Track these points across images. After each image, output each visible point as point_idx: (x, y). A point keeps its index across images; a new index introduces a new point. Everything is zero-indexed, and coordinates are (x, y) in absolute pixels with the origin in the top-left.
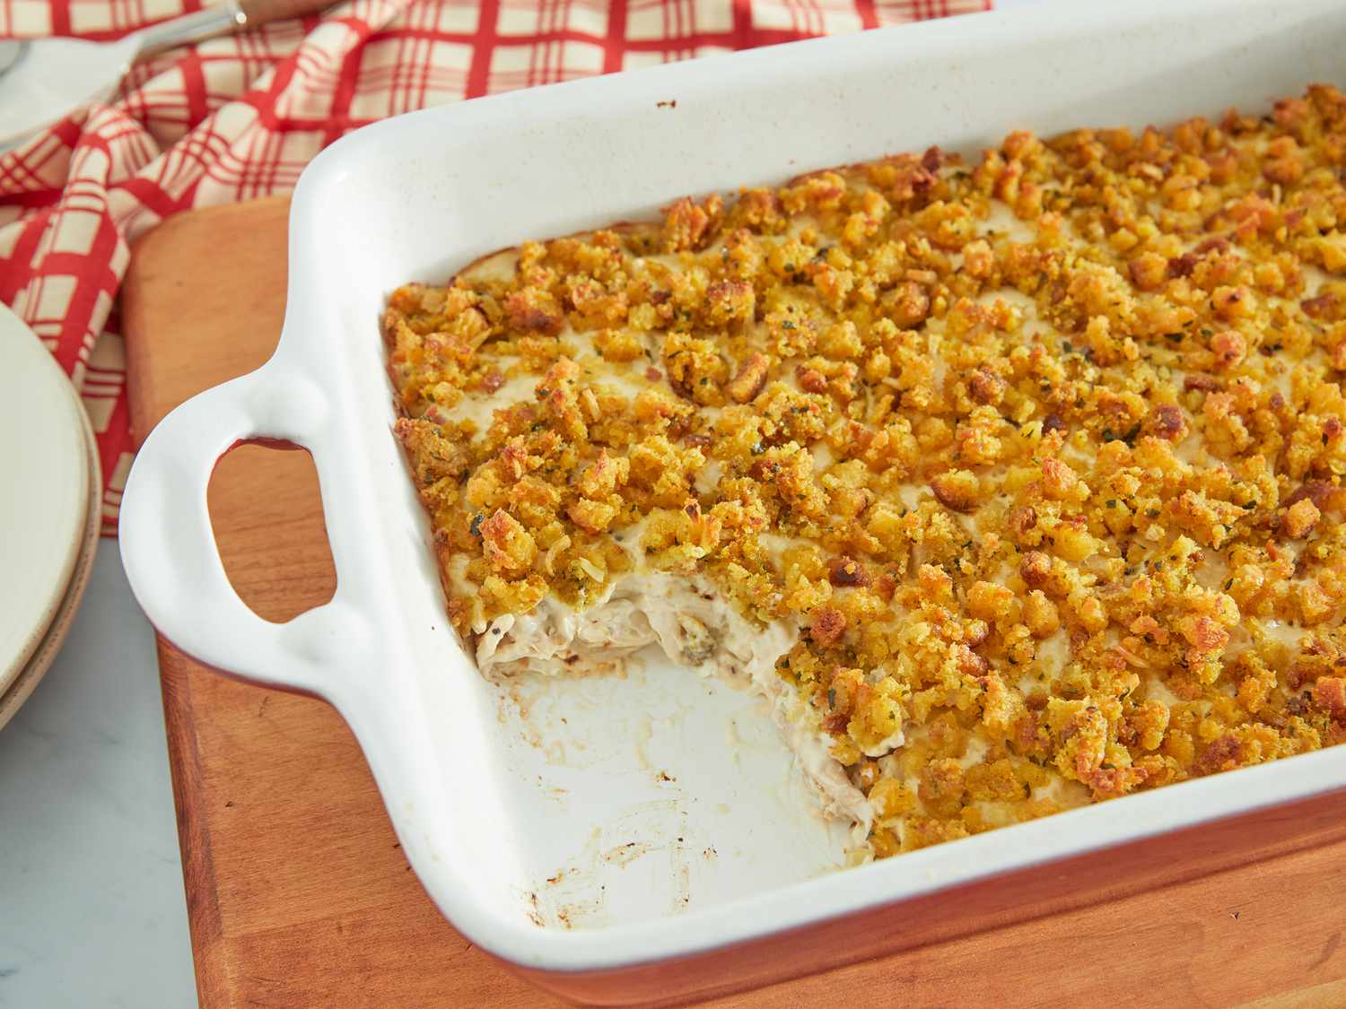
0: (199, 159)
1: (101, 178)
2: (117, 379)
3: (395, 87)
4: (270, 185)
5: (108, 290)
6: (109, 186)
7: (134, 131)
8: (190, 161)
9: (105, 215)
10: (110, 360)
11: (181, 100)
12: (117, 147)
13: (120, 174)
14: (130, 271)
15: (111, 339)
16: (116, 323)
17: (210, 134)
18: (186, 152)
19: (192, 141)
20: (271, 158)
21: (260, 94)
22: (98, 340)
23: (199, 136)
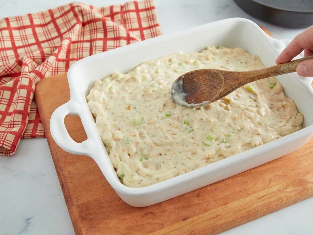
0: (46, 67)
1: (28, 72)
2: (36, 110)
3: (77, 52)
4: (57, 72)
5: (32, 92)
6: (30, 72)
7: (32, 62)
8: (44, 67)
9: (30, 78)
10: (34, 107)
11: (40, 55)
12: (29, 65)
13: (31, 70)
14: (36, 89)
15: (34, 102)
16: (34, 100)
17: (47, 62)
18: (44, 65)
19: (44, 63)
20: (56, 66)
21: (55, 54)
22: (32, 103)
23: (46, 62)
